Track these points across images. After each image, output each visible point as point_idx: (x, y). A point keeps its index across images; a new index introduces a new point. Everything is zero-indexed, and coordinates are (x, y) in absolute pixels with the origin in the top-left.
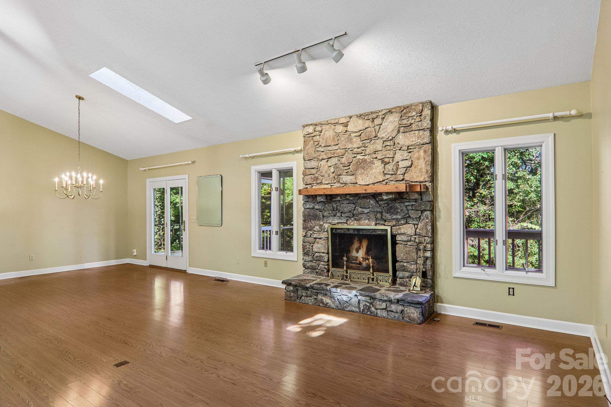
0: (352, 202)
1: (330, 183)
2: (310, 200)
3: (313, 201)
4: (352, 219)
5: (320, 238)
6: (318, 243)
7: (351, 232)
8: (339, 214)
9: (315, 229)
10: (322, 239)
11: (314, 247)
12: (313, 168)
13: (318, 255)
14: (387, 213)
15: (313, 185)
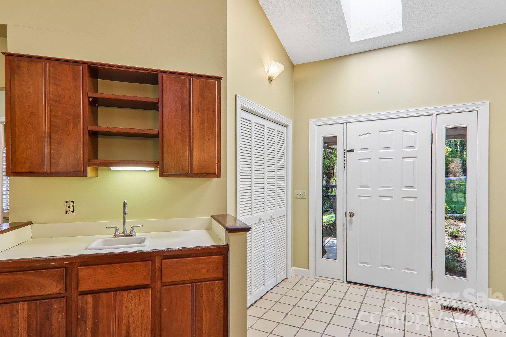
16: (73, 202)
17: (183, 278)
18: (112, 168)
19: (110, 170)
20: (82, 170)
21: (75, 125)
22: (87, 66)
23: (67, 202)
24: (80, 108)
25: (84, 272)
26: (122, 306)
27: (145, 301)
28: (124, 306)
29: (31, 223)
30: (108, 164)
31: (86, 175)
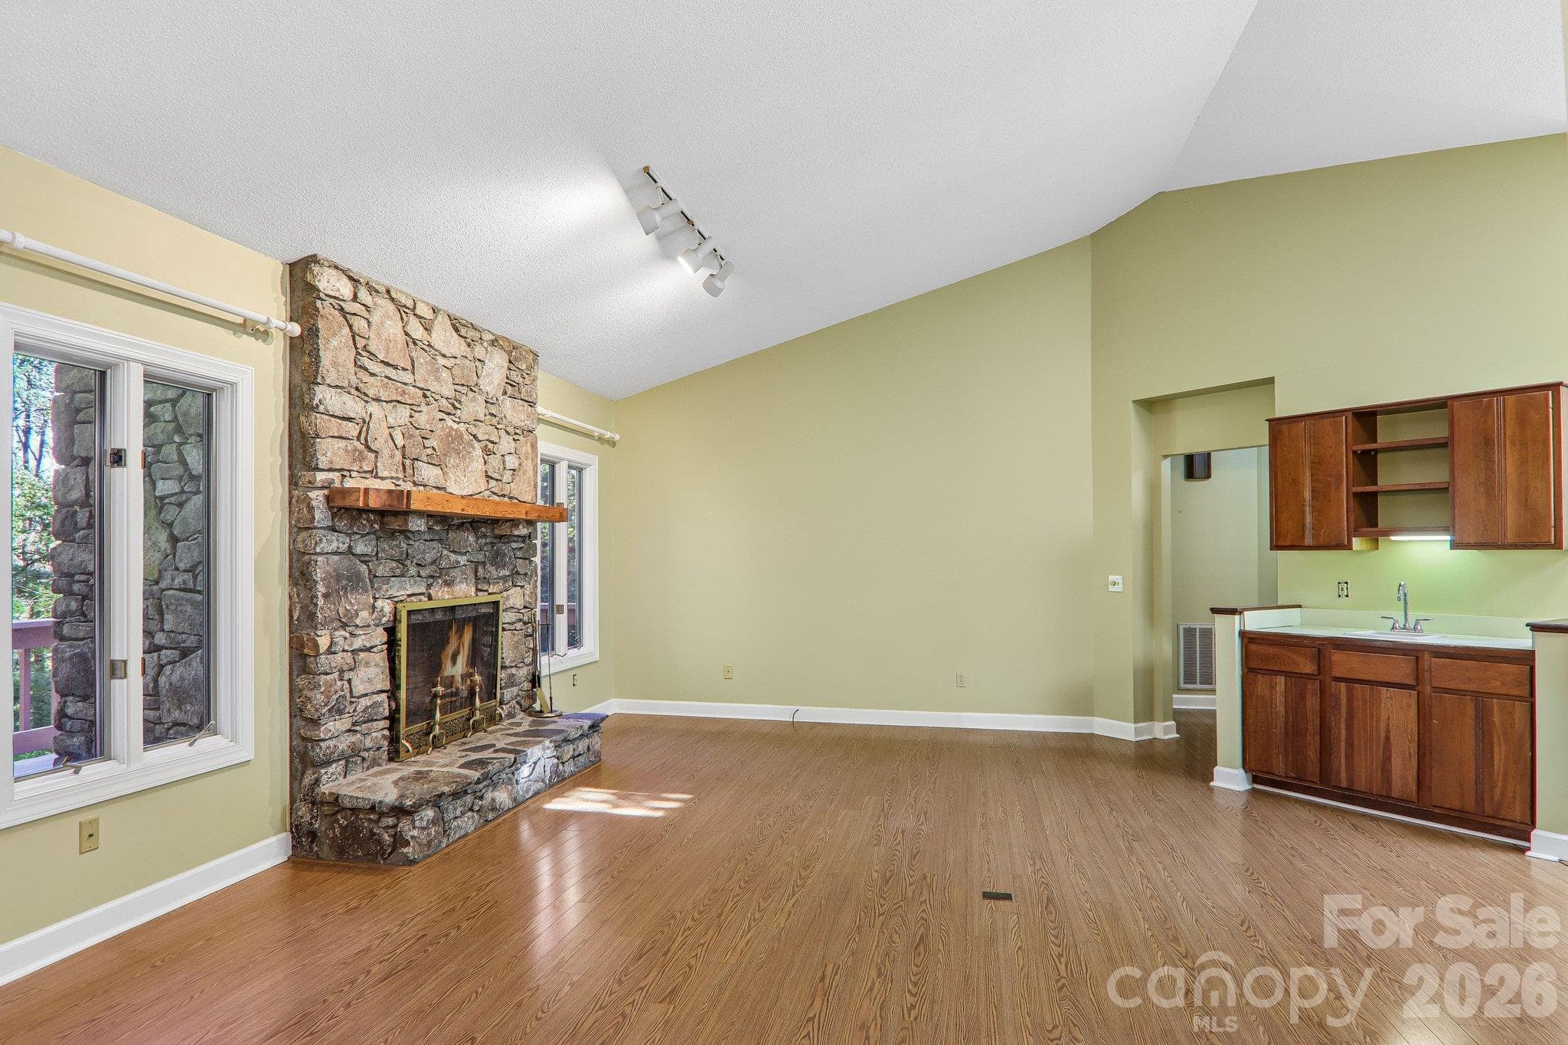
0: (437, 538)
1: (392, 478)
2: (341, 524)
3: (351, 527)
4: (440, 581)
5: (369, 650)
6: (367, 664)
7: (439, 616)
8: (413, 571)
9: (358, 621)
10: (375, 650)
11: (356, 682)
12: (349, 419)
13: (369, 704)
14: (493, 565)
15: (345, 473)
16: (1346, 583)
17: (1462, 687)
18: (1393, 538)
19: (1391, 541)
20: (1346, 543)
21: (1338, 488)
22: (1350, 413)
23: (1339, 583)
24: (1342, 466)
25: (1337, 657)
26: (1380, 705)
27: (1409, 706)
28: (1383, 704)
29: (1300, 606)
30: (1387, 533)
31: (1351, 549)
